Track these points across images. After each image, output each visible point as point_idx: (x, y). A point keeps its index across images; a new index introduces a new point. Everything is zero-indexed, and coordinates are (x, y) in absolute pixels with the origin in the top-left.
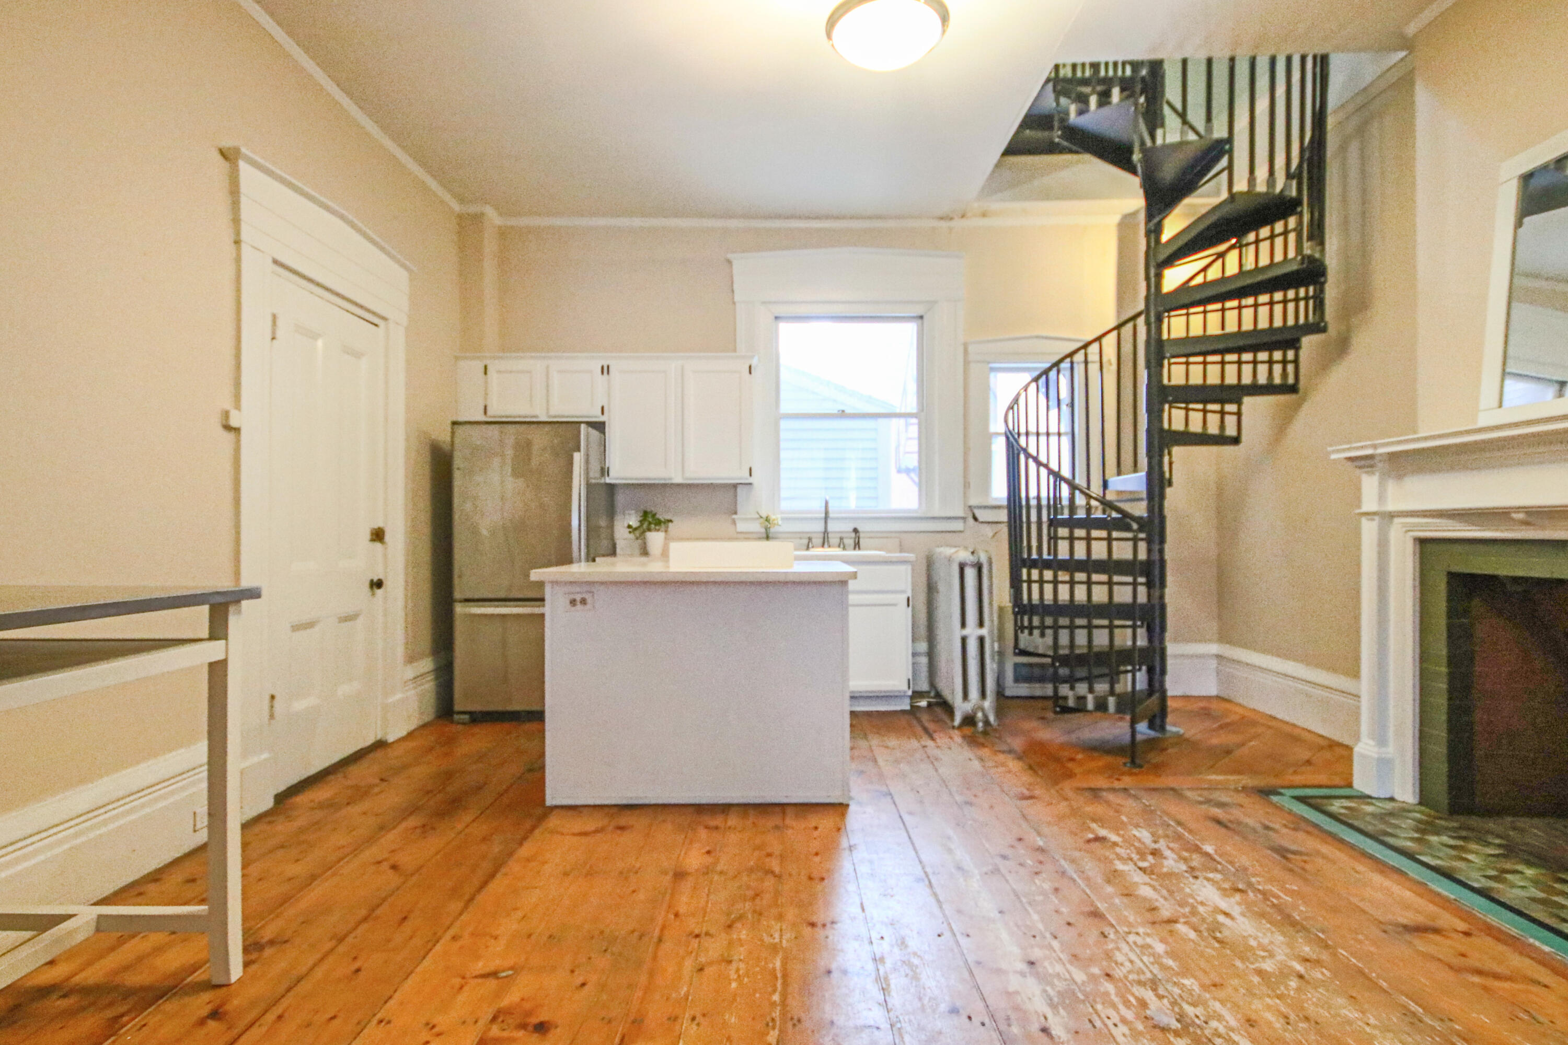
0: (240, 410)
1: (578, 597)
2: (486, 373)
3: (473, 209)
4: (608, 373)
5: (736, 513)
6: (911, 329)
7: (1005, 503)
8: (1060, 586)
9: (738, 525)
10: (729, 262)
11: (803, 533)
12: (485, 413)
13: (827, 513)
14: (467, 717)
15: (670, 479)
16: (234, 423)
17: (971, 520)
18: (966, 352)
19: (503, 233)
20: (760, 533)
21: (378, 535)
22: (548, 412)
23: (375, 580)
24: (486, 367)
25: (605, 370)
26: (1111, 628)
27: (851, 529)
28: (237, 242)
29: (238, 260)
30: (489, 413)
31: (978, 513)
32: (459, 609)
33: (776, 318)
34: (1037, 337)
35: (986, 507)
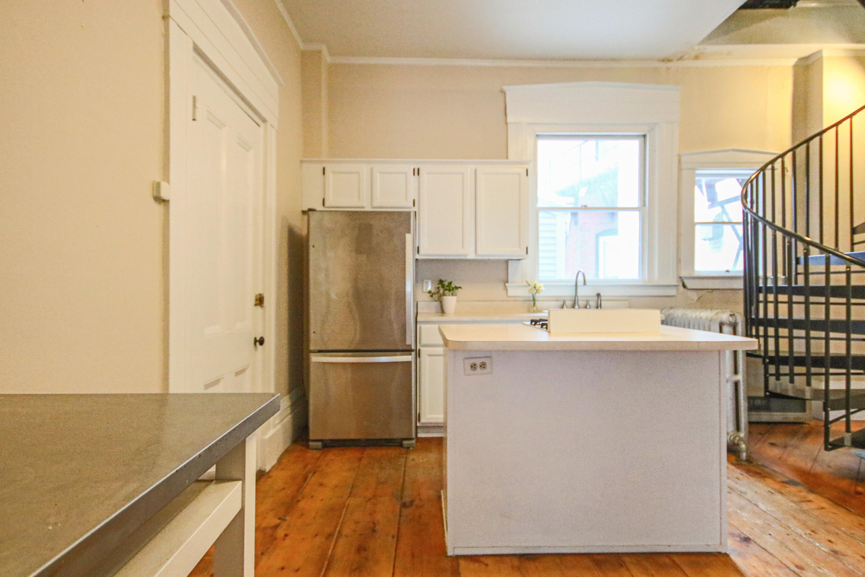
0: (168, 182)
1: (478, 362)
2: (324, 174)
3: (315, 47)
4: (418, 174)
5: (507, 282)
6: (636, 144)
7: (742, 274)
8: (781, 340)
9: (509, 291)
10: (503, 93)
11: (560, 297)
12: (324, 205)
13: (576, 283)
14: (320, 444)
15: (466, 255)
16: (164, 195)
17: (681, 288)
18: (680, 161)
19: (333, 69)
20: (529, 297)
21: (260, 301)
22: (372, 205)
23: (258, 339)
24: (324, 169)
25: (417, 172)
26: (827, 375)
27: (595, 294)
28: (165, 17)
29: (166, 36)
30: (327, 204)
31: (687, 282)
32: (315, 359)
33: (537, 136)
34: (734, 150)
35: (694, 278)
